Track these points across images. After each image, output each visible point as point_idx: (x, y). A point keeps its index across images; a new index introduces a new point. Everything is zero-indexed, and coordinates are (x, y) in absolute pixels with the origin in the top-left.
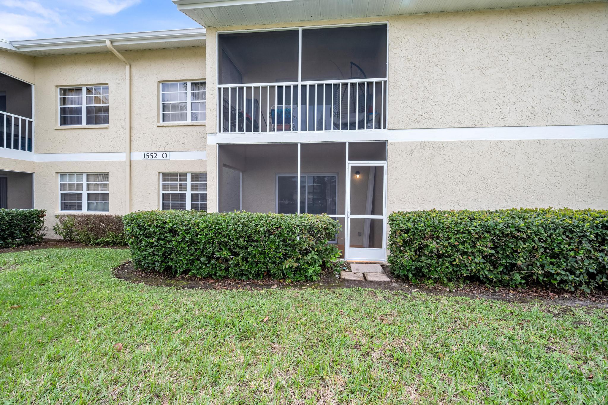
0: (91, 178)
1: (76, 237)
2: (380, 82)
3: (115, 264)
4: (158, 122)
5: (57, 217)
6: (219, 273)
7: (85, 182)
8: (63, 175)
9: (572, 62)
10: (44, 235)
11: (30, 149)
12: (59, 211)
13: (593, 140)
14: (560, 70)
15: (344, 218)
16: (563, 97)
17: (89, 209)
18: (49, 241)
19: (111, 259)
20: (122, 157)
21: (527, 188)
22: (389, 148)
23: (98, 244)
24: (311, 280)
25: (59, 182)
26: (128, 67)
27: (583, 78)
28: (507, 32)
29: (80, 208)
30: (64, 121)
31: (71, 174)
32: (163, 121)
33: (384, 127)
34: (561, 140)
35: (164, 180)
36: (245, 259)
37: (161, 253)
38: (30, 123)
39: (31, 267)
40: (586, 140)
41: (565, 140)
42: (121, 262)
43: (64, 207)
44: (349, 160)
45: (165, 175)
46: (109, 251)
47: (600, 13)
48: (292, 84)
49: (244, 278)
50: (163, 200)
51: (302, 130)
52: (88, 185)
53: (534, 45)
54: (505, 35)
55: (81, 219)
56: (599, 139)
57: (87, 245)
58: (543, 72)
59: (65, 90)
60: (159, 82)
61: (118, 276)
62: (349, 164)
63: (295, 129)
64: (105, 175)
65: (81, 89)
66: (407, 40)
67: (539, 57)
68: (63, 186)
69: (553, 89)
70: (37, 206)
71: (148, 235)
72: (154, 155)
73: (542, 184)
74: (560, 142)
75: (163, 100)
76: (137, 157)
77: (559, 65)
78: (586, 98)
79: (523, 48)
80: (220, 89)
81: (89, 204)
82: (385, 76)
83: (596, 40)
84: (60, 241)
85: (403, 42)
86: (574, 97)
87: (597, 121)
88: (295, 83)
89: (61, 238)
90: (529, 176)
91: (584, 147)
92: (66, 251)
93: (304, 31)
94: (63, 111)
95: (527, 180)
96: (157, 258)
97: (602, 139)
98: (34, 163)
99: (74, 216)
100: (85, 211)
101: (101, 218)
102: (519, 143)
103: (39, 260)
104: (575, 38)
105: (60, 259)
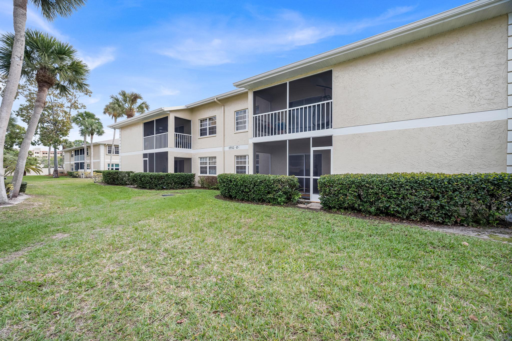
0: (211, 159)
1: (205, 186)
2: (329, 103)
3: (216, 195)
4: (235, 131)
5: (199, 177)
6: (246, 198)
7: (208, 161)
8: (201, 158)
9: (467, 68)
10: (195, 184)
11: (191, 148)
12: (199, 174)
13: (488, 122)
14: (456, 75)
15: (310, 178)
16: (459, 94)
17: (209, 174)
18: (197, 187)
19: (215, 193)
20: (221, 149)
21: (428, 159)
22: (334, 139)
23: (212, 189)
24: (280, 204)
25: (200, 162)
26: (223, 107)
27: (478, 77)
28: (411, 57)
29: (206, 173)
30: (201, 135)
31: (204, 158)
32: (237, 130)
33: (331, 128)
34: (458, 125)
35: (237, 159)
36: (253, 193)
37: (227, 189)
38: (191, 136)
39: (192, 193)
40: (481, 123)
41: (461, 125)
42: (218, 195)
43: (202, 172)
44: (313, 147)
45: (237, 157)
46: (215, 191)
47: (494, 25)
48: (284, 110)
49: (255, 201)
50: (237, 169)
51: (289, 133)
52: (209, 162)
53: (433, 62)
54: (409, 60)
55: (207, 178)
56: (494, 121)
57: (208, 189)
58: (441, 79)
59: (201, 121)
60: (235, 112)
61: (216, 198)
62: (312, 149)
63: (286, 133)
64: (215, 158)
65: (207, 119)
66: (343, 77)
67: (438, 69)
68: (201, 163)
69: (450, 89)
70: (193, 172)
71: (224, 182)
72: (233, 147)
73: (441, 156)
74: (456, 126)
75: (237, 120)
76: (227, 148)
77: (456, 71)
78: (481, 92)
79: (424, 65)
80: (254, 117)
81: (209, 171)
82: (331, 99)
83: (491, 47)
84: (200, 187)
85: (342, 78)
86: (468, 92)
87: (492, 107)
88: (285, 110)
89: (200, 186)
90: (430, 151)
91: (480, 128)
92: (202, 190)
93: (290, 82)
94: (201, 130)
95: (428, 154)
96: (227, 191)
97: (497, 121)
98: (192, 154)
99: (204, 176)
100: (208, 175)
101: (213, 177)
102: (421, 129)
103: (194, 192)
104: (469, 50)
105: (200, 192)
